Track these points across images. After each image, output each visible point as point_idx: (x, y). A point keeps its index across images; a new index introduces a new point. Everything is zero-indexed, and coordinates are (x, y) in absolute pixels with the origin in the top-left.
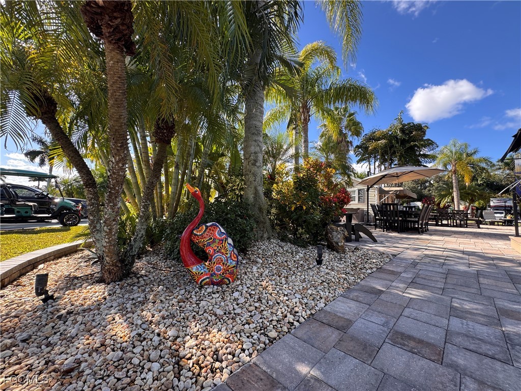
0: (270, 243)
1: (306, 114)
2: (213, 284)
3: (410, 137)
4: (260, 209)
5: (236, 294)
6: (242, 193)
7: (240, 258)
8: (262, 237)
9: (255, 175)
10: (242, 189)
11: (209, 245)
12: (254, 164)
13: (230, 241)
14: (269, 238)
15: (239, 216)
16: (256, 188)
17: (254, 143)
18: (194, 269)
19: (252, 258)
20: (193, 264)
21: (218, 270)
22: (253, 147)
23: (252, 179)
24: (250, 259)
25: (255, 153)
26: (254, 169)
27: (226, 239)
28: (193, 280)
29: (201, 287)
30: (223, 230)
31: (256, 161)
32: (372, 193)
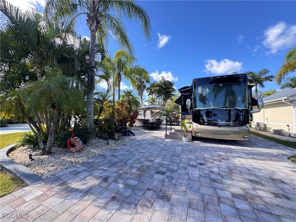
0: (95, 140)
1: (119, 78)
2: (77, 152)
3: (167, 87)
4: (92, 129)
5: (82, 153)
6: (85, 124)
7: (84, 145)
8: (92, 138)
9: (90, 118)
10: (86, 123)
11: (75, 143)
12: (90, 115)
13: (81, 141)
14: (95, 138)
15: (84, 133)
16: (90, 122)
17: (90, 107)
18: (71, 149)
19: (88, 145)
20: (71, 148)
21: (78, 149)
22: (89, 109)
23: (89, 119)
24: (87, 145)
25: (90, 111)
26: (90, 116)
27: (80, 141)
28: (71, 152)
29: (73, 153)
30: (79, 139)
31: (90, 113)
32: (148, 112)
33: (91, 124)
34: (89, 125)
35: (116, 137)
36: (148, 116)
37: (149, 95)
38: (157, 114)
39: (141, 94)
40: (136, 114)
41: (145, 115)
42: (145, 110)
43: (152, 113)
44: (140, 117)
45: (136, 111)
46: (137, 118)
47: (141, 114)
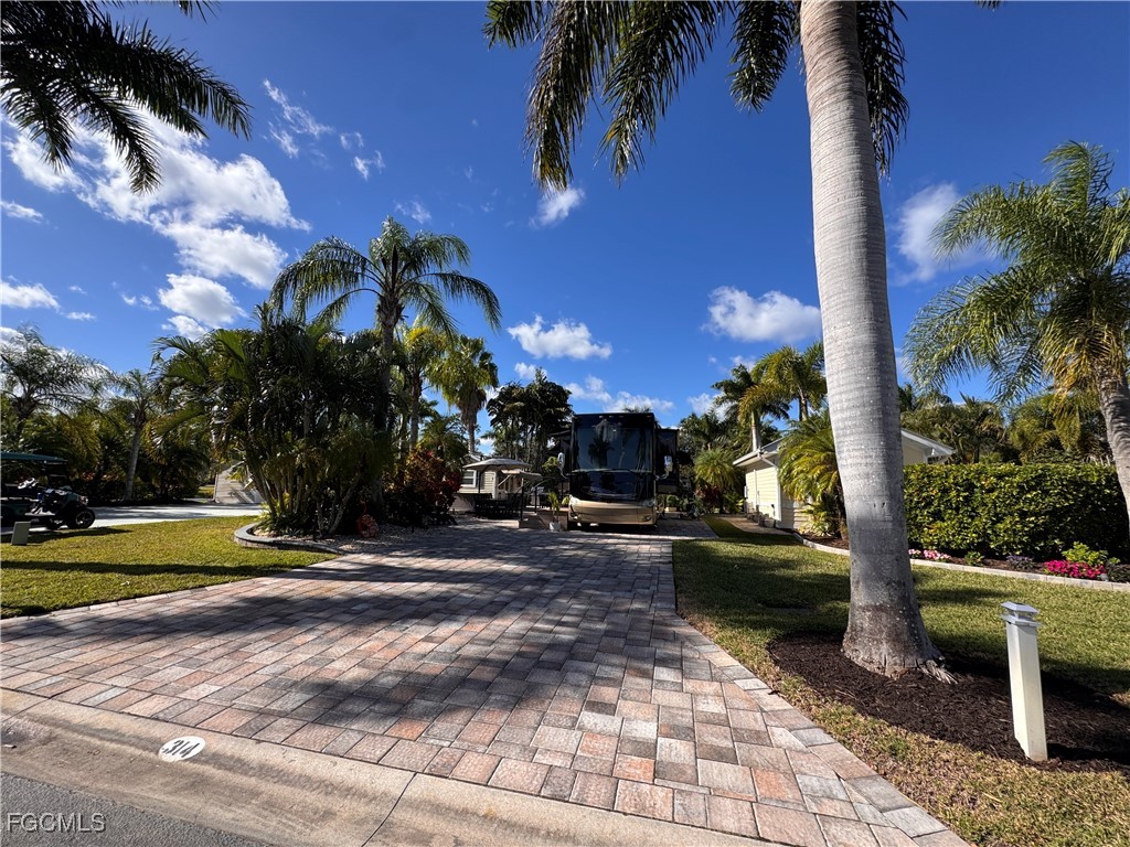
1: (417, 387)
2: (371, 537)
11: (368, 523)
18: (363, 533)
20: (362, 531)
21: (373, 532)
28: (362, 536)
32: (490, 477)
33: (378, 496)
34: (375, 499)
35: (425, 521)
36: (490, 485)
37: (493, 422)
38: (515, 480)
39: (470, 421)
40: (459, 479)
41: (480, 484)
42: (482, 470)
43: (500, 476)
44: (468, 489)
45: (457, 471)
46: (462, 491)
47: (470, 482)
